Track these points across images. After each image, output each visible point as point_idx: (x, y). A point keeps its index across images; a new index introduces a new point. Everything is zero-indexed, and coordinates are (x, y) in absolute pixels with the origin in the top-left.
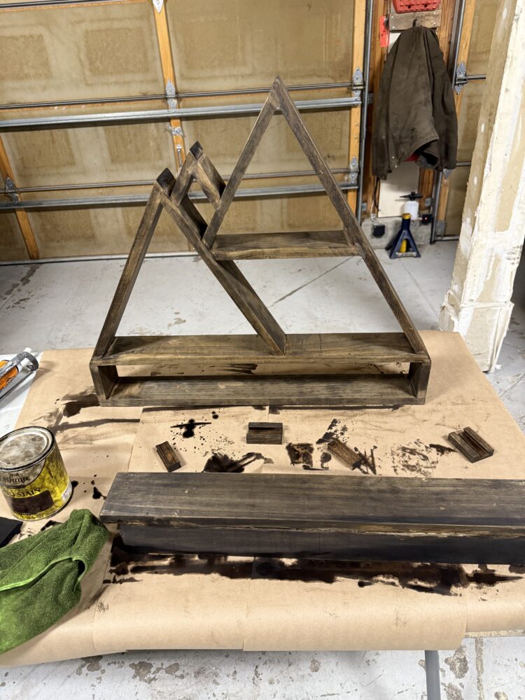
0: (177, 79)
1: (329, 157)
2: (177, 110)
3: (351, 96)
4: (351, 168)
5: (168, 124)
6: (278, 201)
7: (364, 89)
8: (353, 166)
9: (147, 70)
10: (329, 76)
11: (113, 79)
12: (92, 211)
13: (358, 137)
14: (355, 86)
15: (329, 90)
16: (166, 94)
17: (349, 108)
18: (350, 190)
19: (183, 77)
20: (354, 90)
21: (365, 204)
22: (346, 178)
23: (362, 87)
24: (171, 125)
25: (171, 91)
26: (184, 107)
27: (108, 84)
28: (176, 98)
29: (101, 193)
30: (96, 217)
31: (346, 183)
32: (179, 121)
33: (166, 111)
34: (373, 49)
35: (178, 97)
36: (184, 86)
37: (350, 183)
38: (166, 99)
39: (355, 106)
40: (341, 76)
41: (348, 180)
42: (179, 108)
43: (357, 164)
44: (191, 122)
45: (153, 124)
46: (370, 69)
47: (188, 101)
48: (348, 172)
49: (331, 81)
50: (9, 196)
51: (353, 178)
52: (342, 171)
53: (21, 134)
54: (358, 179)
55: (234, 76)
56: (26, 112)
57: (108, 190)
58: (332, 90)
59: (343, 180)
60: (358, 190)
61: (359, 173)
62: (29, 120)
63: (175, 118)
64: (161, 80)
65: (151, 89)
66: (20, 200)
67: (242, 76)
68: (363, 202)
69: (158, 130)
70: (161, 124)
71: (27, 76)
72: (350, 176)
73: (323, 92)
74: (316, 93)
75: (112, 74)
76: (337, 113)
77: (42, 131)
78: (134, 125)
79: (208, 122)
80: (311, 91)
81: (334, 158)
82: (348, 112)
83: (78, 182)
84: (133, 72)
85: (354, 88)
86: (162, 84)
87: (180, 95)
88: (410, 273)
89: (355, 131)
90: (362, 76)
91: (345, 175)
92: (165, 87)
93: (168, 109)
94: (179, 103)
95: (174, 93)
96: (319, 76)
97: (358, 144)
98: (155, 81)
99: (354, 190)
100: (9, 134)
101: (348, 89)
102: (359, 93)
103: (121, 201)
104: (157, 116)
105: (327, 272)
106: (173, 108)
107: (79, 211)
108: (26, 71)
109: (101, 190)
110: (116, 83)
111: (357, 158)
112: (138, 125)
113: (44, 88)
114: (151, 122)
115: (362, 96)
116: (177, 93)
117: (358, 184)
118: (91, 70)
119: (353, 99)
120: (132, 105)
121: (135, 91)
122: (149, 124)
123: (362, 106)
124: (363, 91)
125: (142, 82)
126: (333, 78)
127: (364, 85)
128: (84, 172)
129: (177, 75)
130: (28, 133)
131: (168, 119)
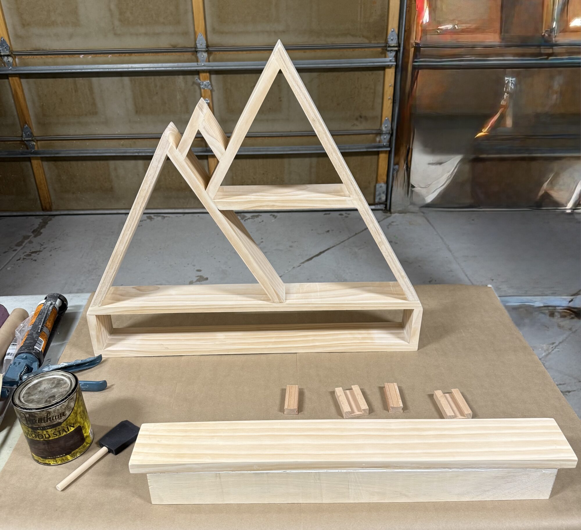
0: (208, 33)
1: (361, 117)
2: (207, 64)
3: (385, 57)
4: (384, 129)
5: (196, 77)
6: (307, 160)
7: (399, 50)
8: (386, 127)
9: (178, 23)
10: (363, 36)
11: (143, 30)
12: (112, 163)
13: (392, 98)
14: (390, 47)
15: (363, 50)
16: (196, 47)
17: (383, 68)
18: (382, 152)
19: (214, 30)
20: (388, 51)
21: (397, 167)
22: (378, 139)
23: (396, 49)
24: (199, 79)
25: (201, 44)
26: (214, 61)
27: (137, 35)
28: (206, 51)
29: (123, 145)
30: (115, 169)
31: (377, 144)
32: (208, 74)
33: (195, 64)
34: (408, 11)
35: (209, 50)
36: (215, 39)
37: (381, 144)
38: (197, 52)
39: (389, 67)
40: (375, 37)
41: (379, 142)
42: (209, 61)
43: (390, 126)
44: (221, 77)
45: (181, 77)
46: (405, 31)
47: (219, 55)
48: (380, 133)
49: (366, 41)
50: (25, 144)
51: (385, 139)
52: (374, 132)
53: (43, 81)
54: (390, 141)
55: (267, 32)
56: (49, 59)
57: (130, 141)
58: (366, 49)
59: (375, 141)
60: (390, 152)
61: (392, 135)
62: (52, 67)
63: (204, 71)
64: (193, 33)
65: (181, 41)
66: (36, 149)
67: (275, 32)
68: (395, 164)
69: (186, 83)
70: (189, 77)
71: (54, 24)
72: (382, 137)
73: (357, 52)
74: (349, 52)
75: (142, 25)
76: (370, 73)
77: (65, 79)
78: (161, 77)
79: (238, 76)
80: (345, 50)
81: (366, 118)
82: (381, 72)
83: (99, 132)
84: (163, 23)
85: (389, 49)
86: (192, 37)
88: (441, 238)
89: (389, 91)
90: (397, 37)
91: (376, 136)
92: (195, 40)
93: (197, 61)
94: (209, 57)
95: (205, 47)
96: (353, 36)
97: (392, 105)
98: (185, 34)
99: (385, 152)
100: (31, 81)
101: (383, 49)
102: (393, 54)
103: (143, 154)
104: (186, 68)
105: (356, 234)
106: (203, 61)
107: (98, 162)
108: (53, 19)
109: (122, 142)
110: (146, 34)
111: (390, 119)
112: (165, 77)
113: (71, 36)
114: (179, 75)
115: (396, 57)
116: (207, 46)
117: (390, 146)
118: (120, 20)
119: (388, 59)
120: (160, 57)
121: (164, 42)
122: (176, 77)
123: (397, 67)
124: (397, 52)
125: (172, 34)
126: (367, 38)
127: (399, 46)
128: (106, 123)
129: (209, 28)
130: (51, 80)
131: (197, 73)
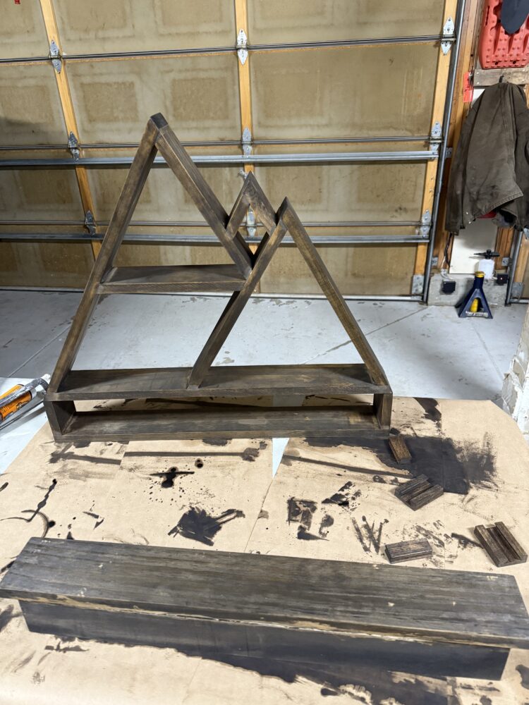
0: (254, 126)
1: (400, 209)
2: (252, 156)
3: (428, 150)
4: (424, 221)
5: (241, 169)
6: (344, 249)
7: (443, 143)
8: (426, 219)
9: (226, 117)
10: (406, 129)
11: (194, 124)
12: (162, 247)
13: (433, 190)
14: (433, 139)
15: (406, 143)
16: (241, 140)
17: (425, 161)
18: (421, 244)
19: (260, 124)
20: (432, 144)
21: (436, 259)
22: (417, 231)
23: (440, 141)
24: (244, 170)
25: (247, 137)
26: (259, 153)
27: (188, 129)
28: (251, 144)
29: (172, 232)
30: (165, 254)
31: (416, 236)
32: (252, 166)
33: (240, 156)
34: (455, 104)
35: (253, 143)
36: (261, 133)
37: (421, 236)
38: (242, 145)
39: (431, 160)
40: (419, 130)
41: (419, 234)
42: (254, 154)
43: (430, 218)
44: (264, 169)
45: (227, 169)
46: (450, 124)
47: (263, 148)
48: (419, 225)
49: (409, 134)
50: (88, 228)
51: (424, 231)
52: (414, 223)
53: (105, 171)
54: (430, 233)
55: (311, 125)
56: (111, 151)
57: (179, 228)
58: (409, 142)
59: (414, 233)
60: (429, 244)
61: (432, 227)
62: (113, 159)
63: (249, 163)
64: (239, 127)
65: (229, 135)
66: (97, 232)
67: (318, 126)
68: (434, 257)
69: (232, 174)
70: (235, 169)
71: (116, 119)
72: (422, 229)
73: (399, 144)
74: (392, 145)
75: (193, 120)
76: (412, 165)
77: (124, 170)
78: (209, 169)
79: (281, 169)
80: (387, 143)
81: (406, 210)
82: (423, 165)
83: (152, 219)
84: (213, 118)
85: (432, 142)
86: (239, 131)
87: (255, 142)
88: (478, 334)
89: (431, 184)
90: (441, 130)
91: (416, 228)
92: (242, 134)
93: (243, 154)
94: (254, 150)
95: (250, 140)
96: (396, 129)
97: (433, 197)
98: (233, 128)
99: (425, 244)
100: (95, 171)
101: (426, 142)
102: (437, 146)
103: (190, 241)
104: (231, 161)
105: (388, 325)
106: (248, 154)
107: (150, 246)
108: (115, 115)
109: (172, 229)
110: (196, 128)
111: (431, 212)
112: (213, 169)
113: (130, 131)
114: (225, 167)
115: (440, 150)
116: (252, 140)
117: (429, 238)
118: (174, 116)
119: (430, 152)
120: (209, 149)
121: (213, 136)
122: (223, 169)
123: (440, 160)
124: (441, 145)
125: (220, 128)
126: (410, 131)
127: (443, 138)
128: (158, 210)
129: (255, 123)
130: (111, 171)
131: (242, 165)
